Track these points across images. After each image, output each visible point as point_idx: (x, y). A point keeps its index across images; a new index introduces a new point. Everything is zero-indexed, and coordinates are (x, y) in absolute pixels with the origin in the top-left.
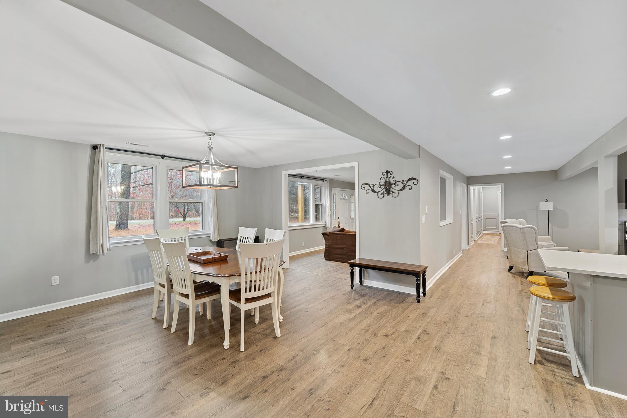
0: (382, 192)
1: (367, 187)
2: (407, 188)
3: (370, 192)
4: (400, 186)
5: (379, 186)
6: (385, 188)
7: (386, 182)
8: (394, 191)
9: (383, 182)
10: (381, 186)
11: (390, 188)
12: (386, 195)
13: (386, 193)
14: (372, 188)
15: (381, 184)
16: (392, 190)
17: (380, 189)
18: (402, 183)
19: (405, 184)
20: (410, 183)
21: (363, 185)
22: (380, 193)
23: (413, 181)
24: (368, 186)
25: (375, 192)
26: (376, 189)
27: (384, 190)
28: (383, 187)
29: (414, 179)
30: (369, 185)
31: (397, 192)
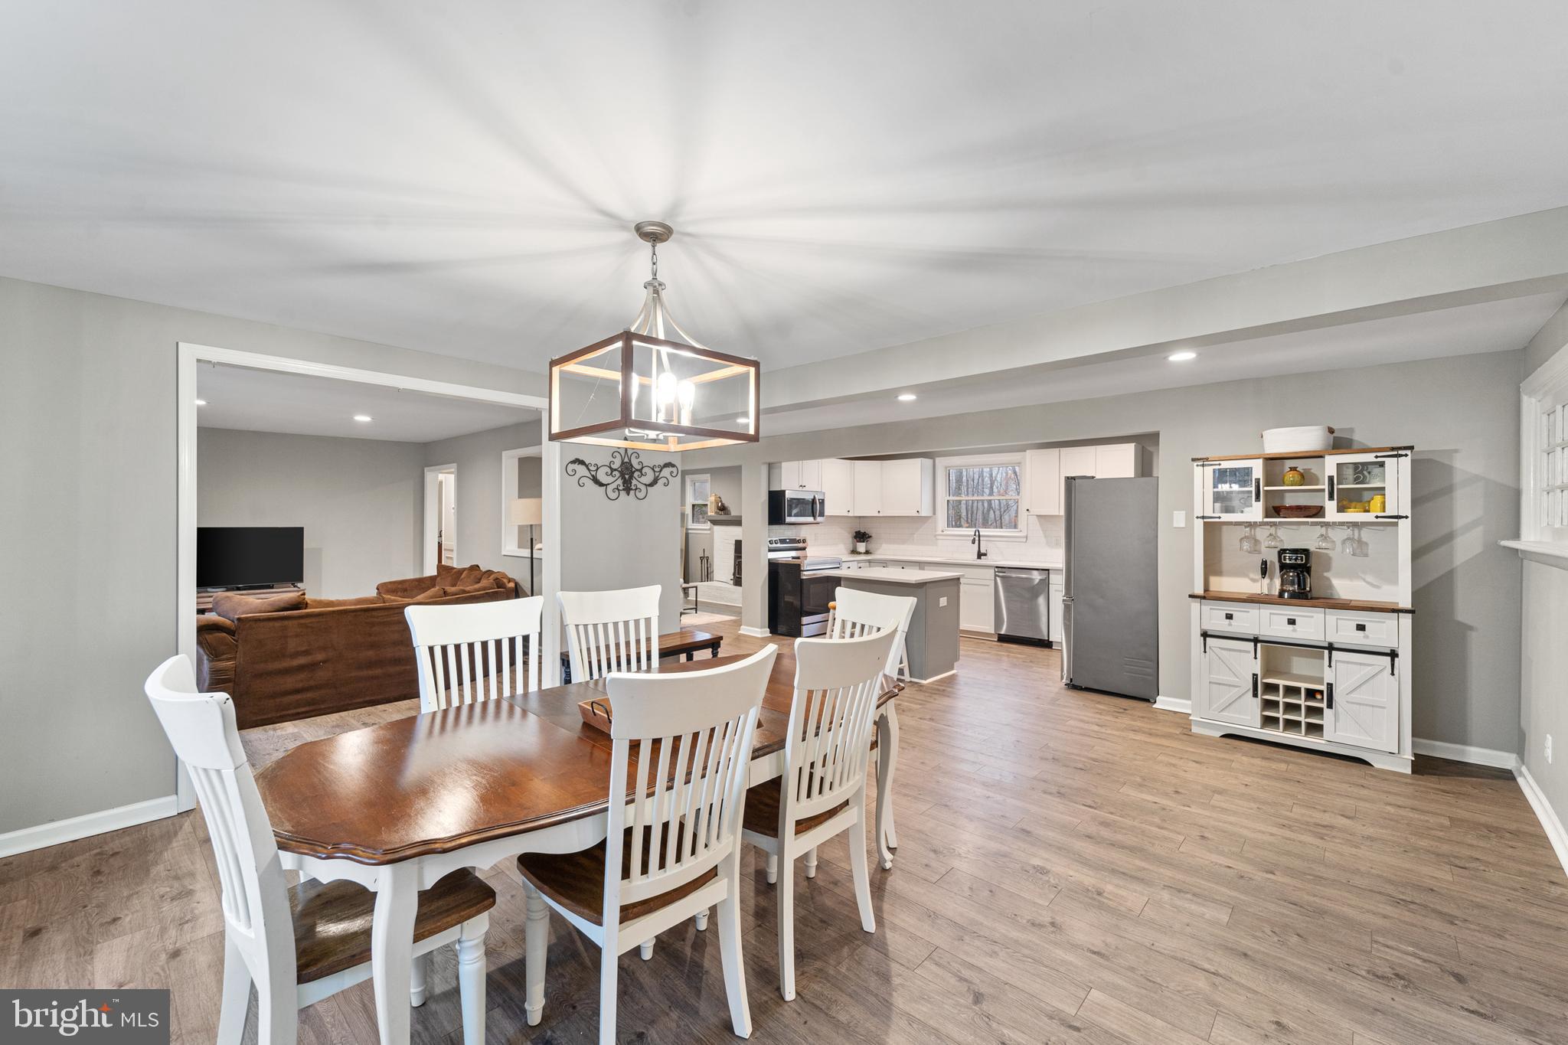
0: (614, 486)
1: (581, 470)
2: (661, 482)
3: (589, 483)
4: (648, 478)
5: (609, 471)
6: (622, 475)
7: (623, 463)
8: (639, 486)
9: (617, 465)
10: (613, 470)
11: (631, 477)
12: (623, 493)
13: (623, 490)
14: (594, 473)
15: (614, 467)
16: (634, 482)
17: (610, 479)
18: (653, 469)
19: (657, 474)
20: (666, 472)
21: (573, 462)
22: (610, 488)
23: (671, 469)
24: (583, 467)
25: (601, 485)
26: (602, 476)
27: (620, 482)
28: (617, 474)
29: (673, 466)
30: (587, 466)
31: (643, 488)
